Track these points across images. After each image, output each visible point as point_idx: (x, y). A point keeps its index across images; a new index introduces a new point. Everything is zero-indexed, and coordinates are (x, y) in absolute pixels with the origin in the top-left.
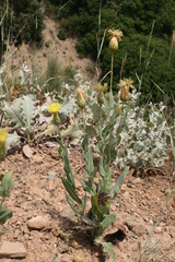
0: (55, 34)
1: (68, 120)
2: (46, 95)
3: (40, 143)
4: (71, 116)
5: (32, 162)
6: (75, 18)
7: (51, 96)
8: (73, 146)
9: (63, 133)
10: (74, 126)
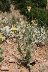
1: (18, 32)
2: (12, 26)
4: (19, 31)
5: (9, 44)
6: (19, 4)
8: (20, 39)
9: (17, 36)
10: (20, 34)
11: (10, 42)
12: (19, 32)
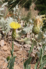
0: (34, 8)
2: (22, 21)
3: (10, 41)
5: (2, 49)
7: (23, 22)
8: (24, 47)
9: (22, 40)
10: (28, 39)
11: (5, 45)
12: (28, 36)
